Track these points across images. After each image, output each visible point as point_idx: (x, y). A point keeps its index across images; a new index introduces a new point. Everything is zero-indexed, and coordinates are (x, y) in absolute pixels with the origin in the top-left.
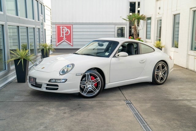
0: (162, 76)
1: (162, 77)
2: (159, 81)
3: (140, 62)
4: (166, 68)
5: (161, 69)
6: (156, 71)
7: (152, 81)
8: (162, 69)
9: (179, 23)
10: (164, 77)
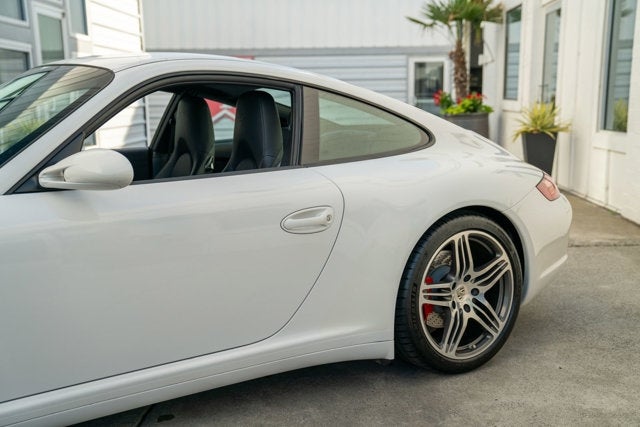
0: (472, 314)
1: (471, 320)
2: (448, 351)
3: (289, 221)
4: (504, 257)
5: (465, 266)
6: (424, 286)
7: (391, 356)
8: (478, 266)
9: (629, 44)
10: (488, 317)
